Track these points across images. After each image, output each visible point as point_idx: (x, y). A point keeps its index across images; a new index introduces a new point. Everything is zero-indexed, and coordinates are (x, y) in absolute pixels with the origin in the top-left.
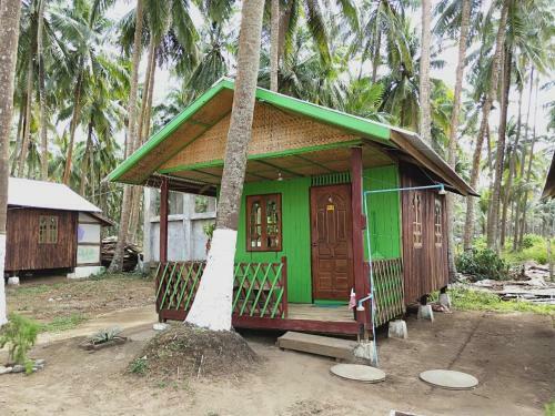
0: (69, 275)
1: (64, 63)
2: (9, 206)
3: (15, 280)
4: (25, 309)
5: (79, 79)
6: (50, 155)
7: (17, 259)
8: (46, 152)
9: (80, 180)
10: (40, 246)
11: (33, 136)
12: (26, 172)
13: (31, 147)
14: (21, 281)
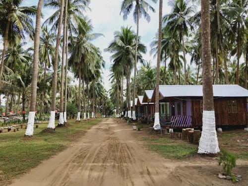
0: (245, 129)
1: (230, 29)
2: (214, 97)
3: (220, 129)
4: (226, 144)
5: (238, 34)
6: (229, 72)
7: (220, 120)
8: (226, 72)
9: (244, 82)
10: (229, 115)
11: (220, 66)
12: (219, 81)
13: (220, 71)
14: (223, 130)
